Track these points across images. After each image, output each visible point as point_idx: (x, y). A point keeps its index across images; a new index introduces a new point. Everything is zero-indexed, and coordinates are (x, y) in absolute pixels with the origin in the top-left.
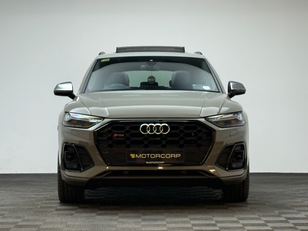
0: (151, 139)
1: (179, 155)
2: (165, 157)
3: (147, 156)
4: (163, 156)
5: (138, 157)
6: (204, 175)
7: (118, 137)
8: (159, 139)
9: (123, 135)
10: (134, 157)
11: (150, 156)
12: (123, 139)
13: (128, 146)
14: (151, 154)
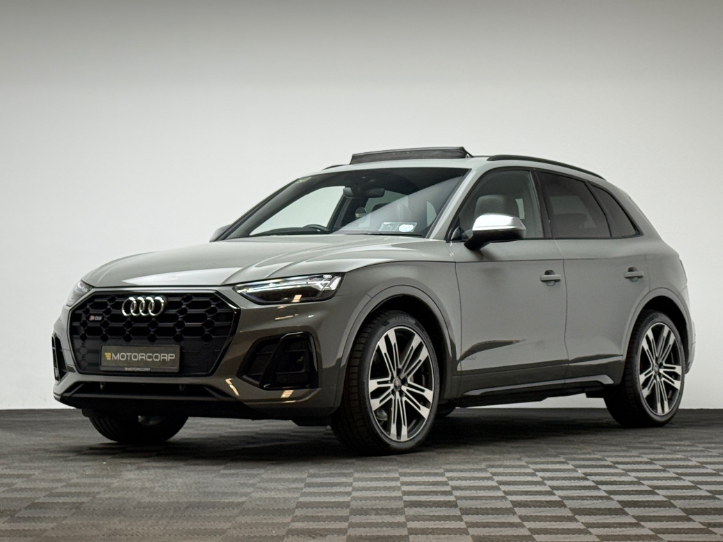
0: (136, 325)
1: (173, 356)
2: (151, 360)
3: (127, 356)
4: (149, 357)
5: (116, 359)
6: (213, 396)
7: (94, 321)
8: (145, 325)
9: (99, 318)
10: (110, 359)
11: (131, 356)
12: (98, 325)
13: (105, 339)
14: (132, 353)
